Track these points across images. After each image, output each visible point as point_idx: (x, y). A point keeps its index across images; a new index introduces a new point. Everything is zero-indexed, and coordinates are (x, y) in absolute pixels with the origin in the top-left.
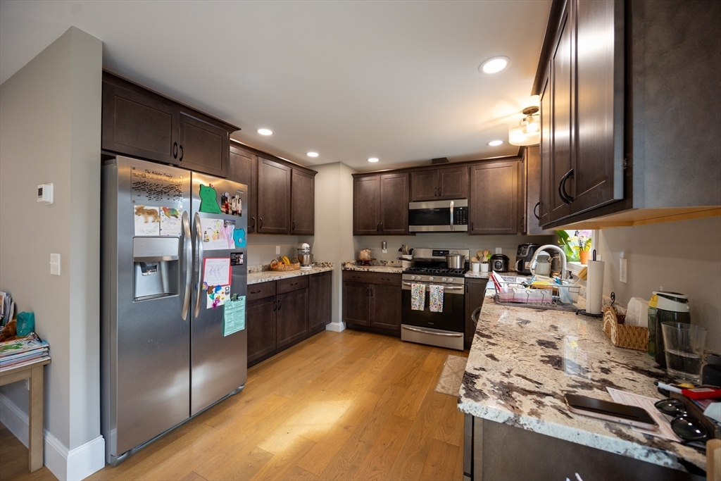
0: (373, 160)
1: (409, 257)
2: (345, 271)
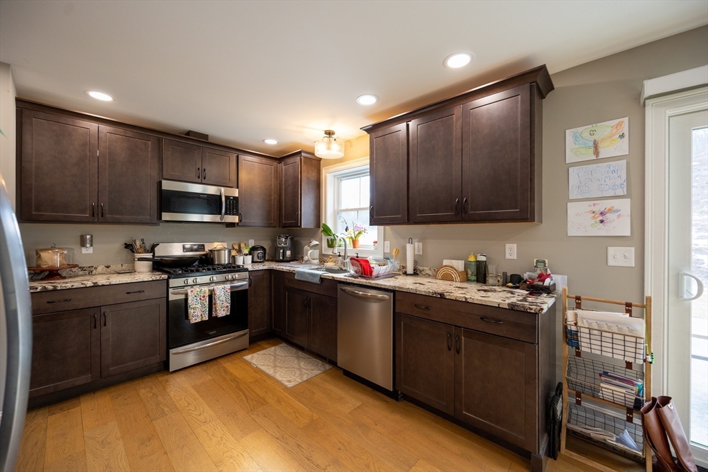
0: (101, 97)
1: (149, 256)
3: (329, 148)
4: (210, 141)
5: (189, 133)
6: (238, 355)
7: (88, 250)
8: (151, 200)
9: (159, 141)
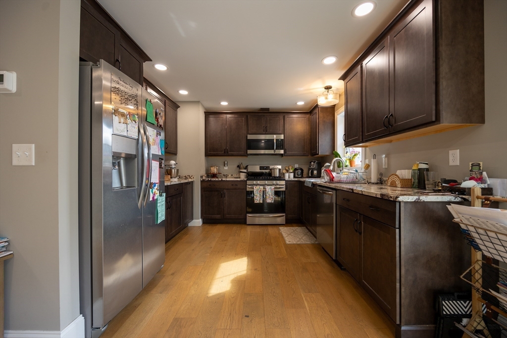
0: (224, 104)
1: (245, 171)
2: (203, 182)
3: (326, 98)
4: (270, 111)
5: (262, 109)
6: (277, 226)
7: (226, 168)
8: (244, 144)
9: (247, 117)
